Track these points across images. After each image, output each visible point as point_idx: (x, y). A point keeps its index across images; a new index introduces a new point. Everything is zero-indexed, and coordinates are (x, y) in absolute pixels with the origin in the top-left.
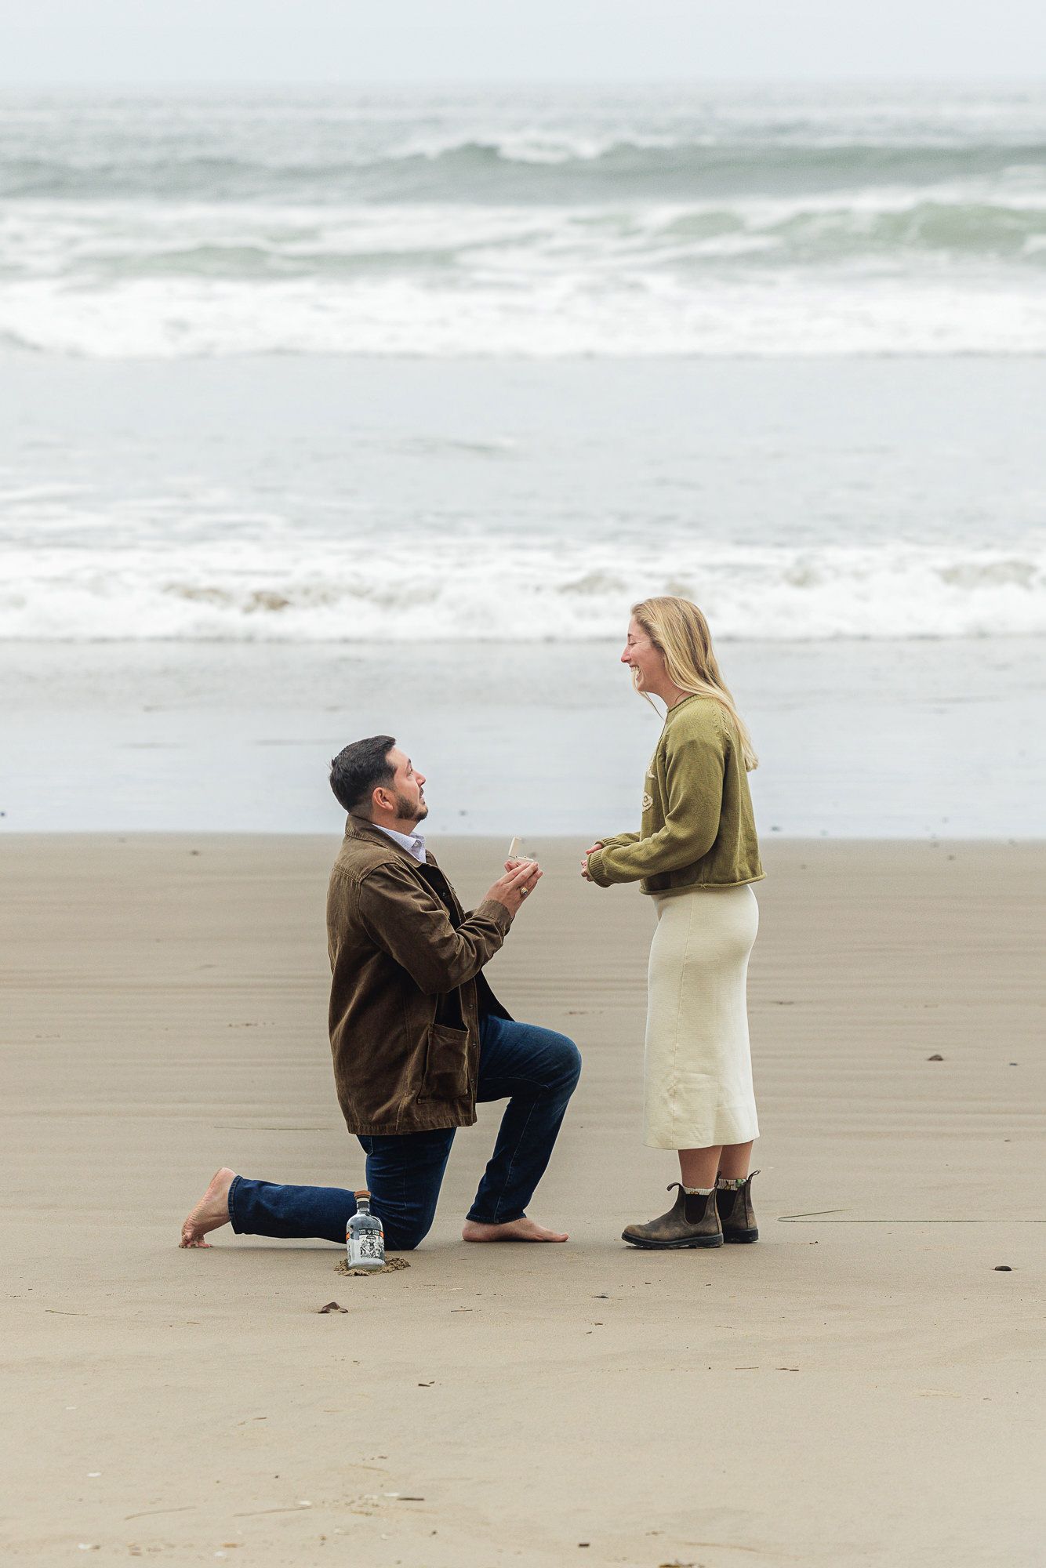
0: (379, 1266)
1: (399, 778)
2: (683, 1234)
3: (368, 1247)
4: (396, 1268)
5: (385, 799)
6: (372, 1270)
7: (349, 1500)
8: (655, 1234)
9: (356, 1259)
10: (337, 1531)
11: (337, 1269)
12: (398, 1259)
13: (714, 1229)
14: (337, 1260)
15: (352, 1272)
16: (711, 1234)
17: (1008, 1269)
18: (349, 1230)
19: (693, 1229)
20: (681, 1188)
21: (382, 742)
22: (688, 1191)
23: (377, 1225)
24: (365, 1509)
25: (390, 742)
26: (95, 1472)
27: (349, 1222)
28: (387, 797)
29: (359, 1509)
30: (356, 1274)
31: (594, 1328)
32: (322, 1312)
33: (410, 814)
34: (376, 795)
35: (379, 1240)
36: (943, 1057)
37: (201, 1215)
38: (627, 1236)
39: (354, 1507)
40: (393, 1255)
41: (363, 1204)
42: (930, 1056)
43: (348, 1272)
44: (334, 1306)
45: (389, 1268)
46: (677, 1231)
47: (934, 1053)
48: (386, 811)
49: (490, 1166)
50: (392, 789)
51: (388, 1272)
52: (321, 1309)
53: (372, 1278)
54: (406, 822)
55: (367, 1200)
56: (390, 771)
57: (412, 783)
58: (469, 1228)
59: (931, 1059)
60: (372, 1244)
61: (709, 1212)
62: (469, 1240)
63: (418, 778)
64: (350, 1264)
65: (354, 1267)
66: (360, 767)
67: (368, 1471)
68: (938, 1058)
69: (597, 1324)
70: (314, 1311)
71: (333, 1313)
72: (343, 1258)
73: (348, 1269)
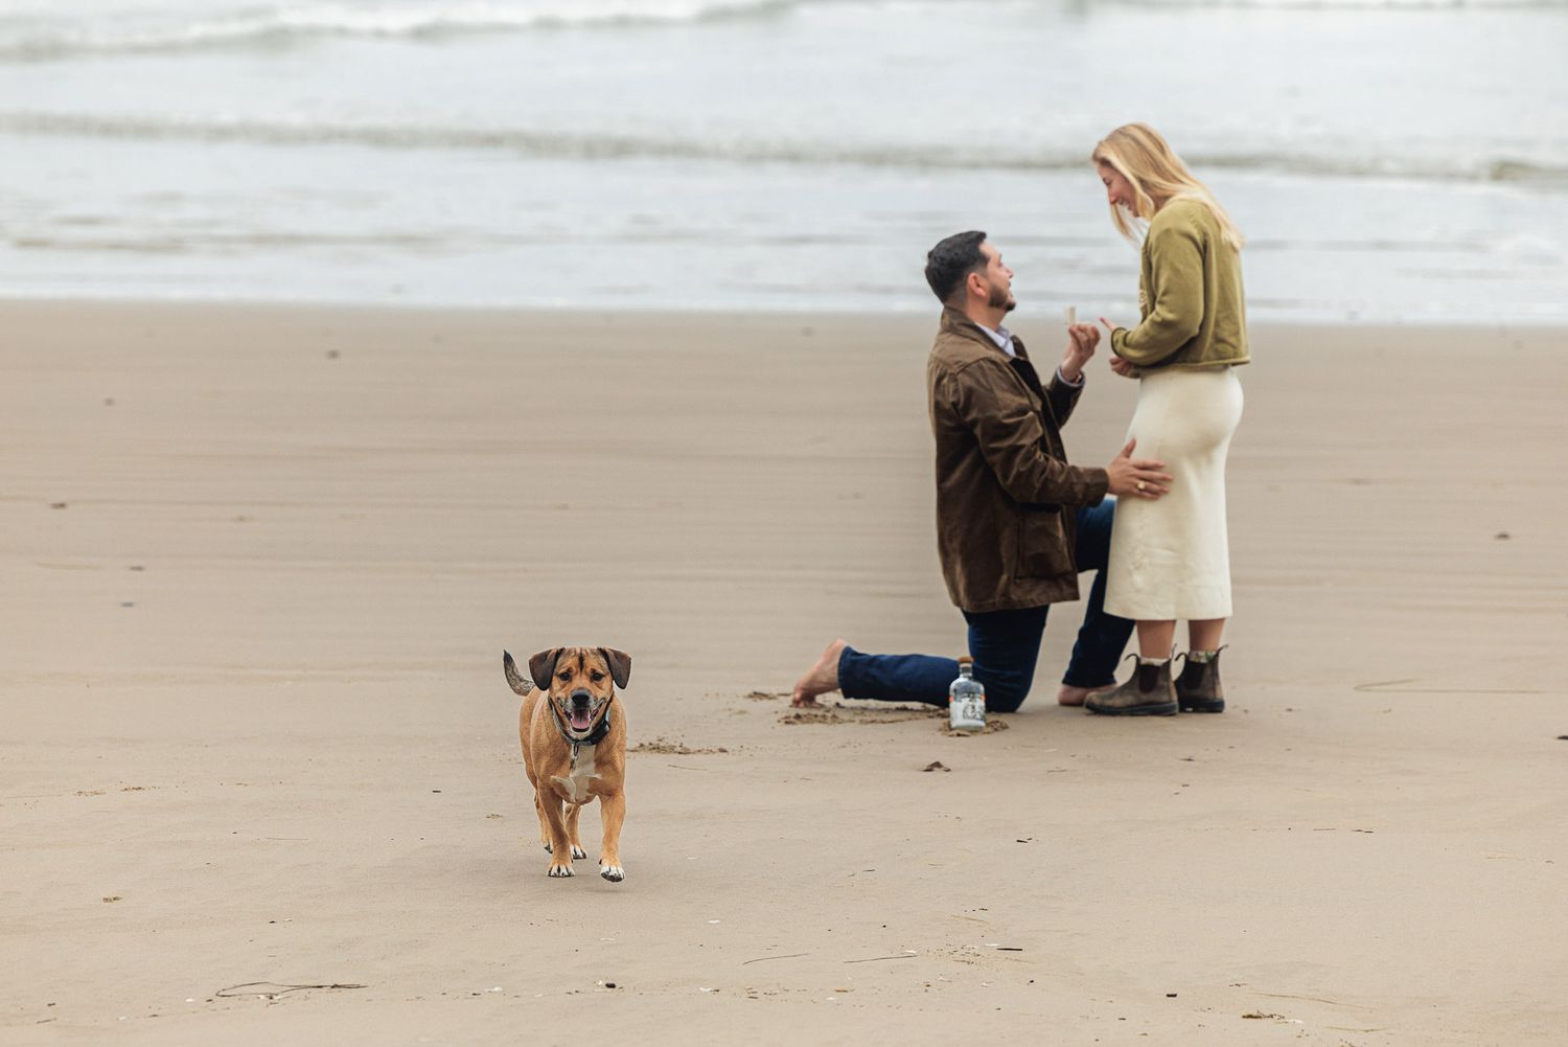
0: (981, 728)
1: (991, 267)
2: (1135, 703)
3: (969, 710)
4: (996, 730)
5: (978, 286)
6: (974, 731)
7: (951, 950)
8: (1108, 702)
10: (941, 978)
11: (940, 730)
12: (997, 722)
13: (1165, 698)
14: (939, 722)
15: (955, 732)
16: (1162, 703)
18: (952, 693)
19: (1145, 698)
20: (1138, 660)
21: (974, 236)
22: (1144, 661)
23: (978, 688)
24: (967, 959)
25: (981, 236)
26: (715, 919)
27: (953, 685)
28: (981, 283)
29: (962, 958)
30: (959, 735)
31: (1181, 789)
32: (927, 770)
33: (1000, 303)
34: (971, 281)
35: (980, 703)
36: (1509, 536)
37: (813, 680)
39: (956, 955)
40: (992, 717)
41: (966, 670)
42: (1497, 535)
43: (951, 733)
44: (937, 765)
45: (989, 729)
46: (1129, 699)
48: (979, 297)
49: (1082, 633)
50: (985, 276)
51: (988, 733)
52: (925, 768)
53: (974, 739)
54: (996, 311)
55: (969, 665)
56: (984, 260)
57: (1003, 273)
58: (1065, 692)
59: (1499, 538)
60: (973, 707)
61: (1163, 682)
62: (1064, 703)
63: (1008, 271)
66: (956, 254)
67: (970, 921)
68: (1504, 536)
69: (1184, 786)
70: (919, 770)
71: (937, 771)
72: (946, 720)
73: (951, 729)
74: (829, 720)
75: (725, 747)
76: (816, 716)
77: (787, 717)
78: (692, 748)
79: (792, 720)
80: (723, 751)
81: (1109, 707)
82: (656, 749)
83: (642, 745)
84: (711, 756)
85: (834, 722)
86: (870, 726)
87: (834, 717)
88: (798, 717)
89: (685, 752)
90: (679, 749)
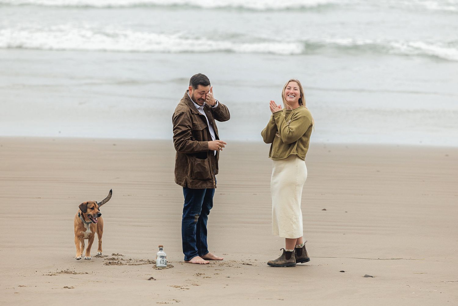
0: (165, 267)
2: (285, 263)
3: (162, 261)
4: (170, 267)
6: (163, 268)
8: (277, 263)
9: (159, 264)
11: (153, 267)
12: (170, 265)
13: (293, 261)
14: (153, 265)
15: (157, 268)
16: (293, 263)
17: (344, 272)
19: (288, 261)
20: (284, 250)
22: (286, 250)
30: (159, 269)
31: (226, 286)
32: (149, 280)
36: (326, 209)
38: (269, 264)
42: (323, 209)
44: (152, 278)
45: (168, 267)
46: (283, 262)
47: (324, 208)
51: (168, 268)
53: (163, 271)
59: (323, 210)
60: (163, 261)
61: (292, 256)
64: (157, 266)
65: (158, 267)
68: (325, 210)
69: (227, 285)
70: (146, 280)
71: (152, 281)
72: (155, 264)
73: (156, 267)
74: (119, 264)
75: (88, 272)
76: (115, 263)
77: (106, 263)
78: (77, 272)
79: (108, 264)
80: (87, 273)
81: (277, 264)
82: (66, 272)
83: (62, 271)
84: (83, 275)
85: (121, 265)
86: (131, 266)
87: (121, 263)
88: (110, 263)
89: (75, 274)
90: (73, 273)
